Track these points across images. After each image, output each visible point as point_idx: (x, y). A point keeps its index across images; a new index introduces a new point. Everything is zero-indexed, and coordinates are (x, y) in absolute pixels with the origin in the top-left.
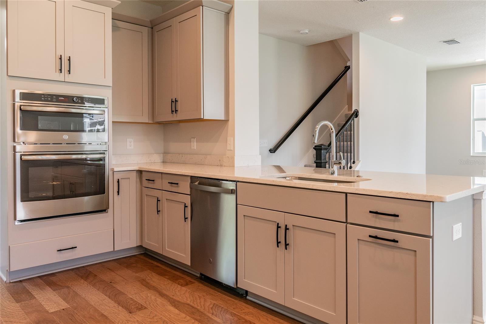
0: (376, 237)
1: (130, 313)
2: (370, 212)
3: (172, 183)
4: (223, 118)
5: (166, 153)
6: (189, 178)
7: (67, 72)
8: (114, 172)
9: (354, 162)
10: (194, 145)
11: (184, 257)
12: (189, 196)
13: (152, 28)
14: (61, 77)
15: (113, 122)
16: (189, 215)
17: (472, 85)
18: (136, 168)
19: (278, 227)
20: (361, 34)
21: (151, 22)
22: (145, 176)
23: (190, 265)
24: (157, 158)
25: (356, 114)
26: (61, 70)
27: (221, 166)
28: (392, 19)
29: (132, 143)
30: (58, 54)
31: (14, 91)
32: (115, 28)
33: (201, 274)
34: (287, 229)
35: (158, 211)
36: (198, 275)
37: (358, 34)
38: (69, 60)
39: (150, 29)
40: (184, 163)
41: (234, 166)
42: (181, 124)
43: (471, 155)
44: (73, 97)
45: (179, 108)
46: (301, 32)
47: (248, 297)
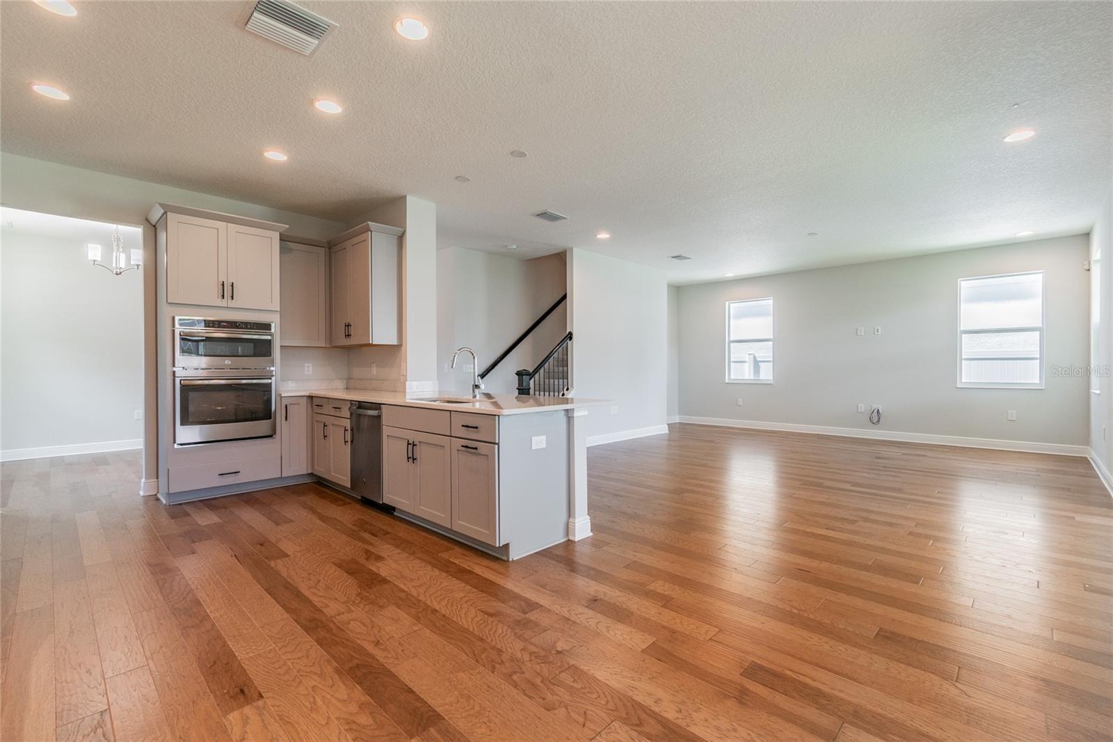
0: (466, 447)
1: (277, 525)
2: (463, 426)
3: (336, 408)
4: (395, 343)
5: (349, 379)
6: (349, 403)
7: (230, 298)
8: (281, 397)
9: (567, 389)
10: (374, 370)
11: (345, 480)
12: (349, 420)
13: (330, 248)
14: (224, 303)
15: (281, 346)
16: (349, 439)
17: (727, 303)
18: (307, 394)
19: (408, 444)
20: (575, 250)
21: (329, 243)
22: (316, 401)
23: (349, 486)
24: (340, 384)
25: (570, 336)
26: (223, 296)
27: (395, 391)
28: (598, 236)
29: (311, 368)
30: (221, 280)
31: (174, 318)
32: (283, 250)
33: (362, 497)
34: (414, 445)
35: (325, 437)
36: (360, 498)
37: (572, 249)
38: (232, 286)
39: (327, 249)
40: (365, 389)
41: (405, 392)
42: (363, 348)
43: (727, 381)
44: (236, 323)
45: (352, 332)
46: (509, 247)
47: (395, 513)
